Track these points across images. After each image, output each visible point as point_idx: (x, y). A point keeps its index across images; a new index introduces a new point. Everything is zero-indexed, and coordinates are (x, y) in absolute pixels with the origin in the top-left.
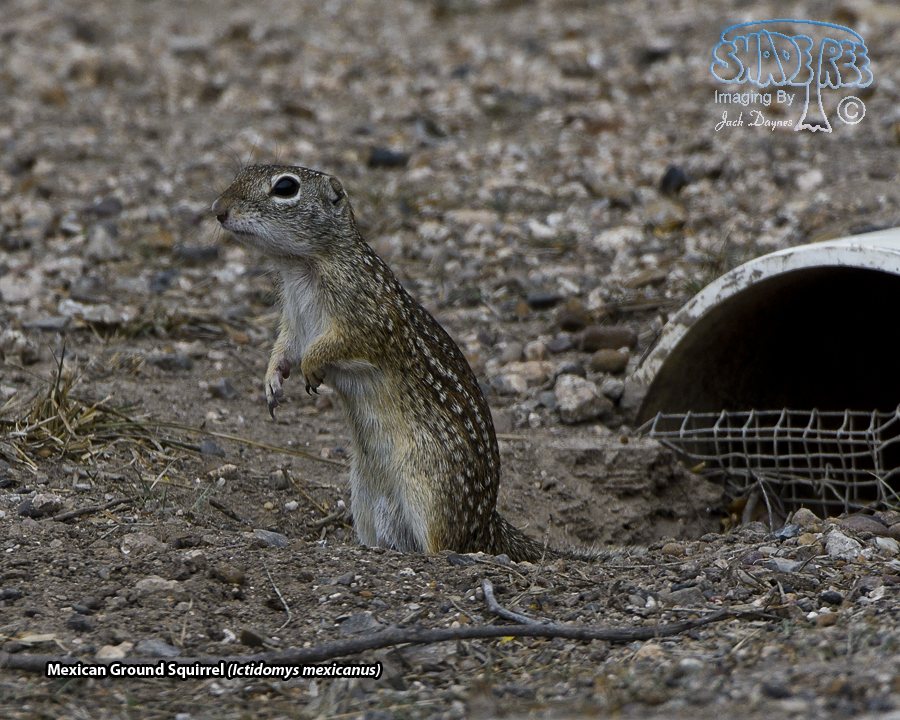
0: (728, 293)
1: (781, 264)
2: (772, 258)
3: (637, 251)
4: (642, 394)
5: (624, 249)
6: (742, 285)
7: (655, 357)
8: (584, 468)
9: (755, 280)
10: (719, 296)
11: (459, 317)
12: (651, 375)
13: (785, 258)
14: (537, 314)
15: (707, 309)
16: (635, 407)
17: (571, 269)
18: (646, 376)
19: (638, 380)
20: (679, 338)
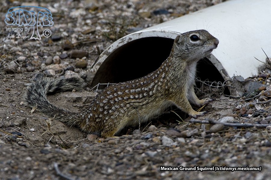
0: (121, 45)
1: (138, 36)
2: (135, 34)
3: (84, 18)
4: (93, 76)
5: (80, 18)
6: (125, 43)
7: (97, 65)
8: (76, 103)
9: (130, 41)
10: (118, 46)
11: (30, 45)
12: (96, 70)
13: (139, 34)
14: (55, 43)
15: (114, 50)
16: (91, 81)
17: (64, 25)
18: (94, 71)
19: (92, 72)
20: (105, 59)
